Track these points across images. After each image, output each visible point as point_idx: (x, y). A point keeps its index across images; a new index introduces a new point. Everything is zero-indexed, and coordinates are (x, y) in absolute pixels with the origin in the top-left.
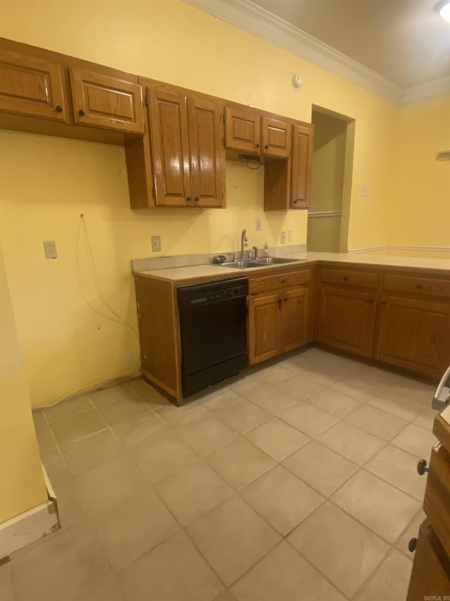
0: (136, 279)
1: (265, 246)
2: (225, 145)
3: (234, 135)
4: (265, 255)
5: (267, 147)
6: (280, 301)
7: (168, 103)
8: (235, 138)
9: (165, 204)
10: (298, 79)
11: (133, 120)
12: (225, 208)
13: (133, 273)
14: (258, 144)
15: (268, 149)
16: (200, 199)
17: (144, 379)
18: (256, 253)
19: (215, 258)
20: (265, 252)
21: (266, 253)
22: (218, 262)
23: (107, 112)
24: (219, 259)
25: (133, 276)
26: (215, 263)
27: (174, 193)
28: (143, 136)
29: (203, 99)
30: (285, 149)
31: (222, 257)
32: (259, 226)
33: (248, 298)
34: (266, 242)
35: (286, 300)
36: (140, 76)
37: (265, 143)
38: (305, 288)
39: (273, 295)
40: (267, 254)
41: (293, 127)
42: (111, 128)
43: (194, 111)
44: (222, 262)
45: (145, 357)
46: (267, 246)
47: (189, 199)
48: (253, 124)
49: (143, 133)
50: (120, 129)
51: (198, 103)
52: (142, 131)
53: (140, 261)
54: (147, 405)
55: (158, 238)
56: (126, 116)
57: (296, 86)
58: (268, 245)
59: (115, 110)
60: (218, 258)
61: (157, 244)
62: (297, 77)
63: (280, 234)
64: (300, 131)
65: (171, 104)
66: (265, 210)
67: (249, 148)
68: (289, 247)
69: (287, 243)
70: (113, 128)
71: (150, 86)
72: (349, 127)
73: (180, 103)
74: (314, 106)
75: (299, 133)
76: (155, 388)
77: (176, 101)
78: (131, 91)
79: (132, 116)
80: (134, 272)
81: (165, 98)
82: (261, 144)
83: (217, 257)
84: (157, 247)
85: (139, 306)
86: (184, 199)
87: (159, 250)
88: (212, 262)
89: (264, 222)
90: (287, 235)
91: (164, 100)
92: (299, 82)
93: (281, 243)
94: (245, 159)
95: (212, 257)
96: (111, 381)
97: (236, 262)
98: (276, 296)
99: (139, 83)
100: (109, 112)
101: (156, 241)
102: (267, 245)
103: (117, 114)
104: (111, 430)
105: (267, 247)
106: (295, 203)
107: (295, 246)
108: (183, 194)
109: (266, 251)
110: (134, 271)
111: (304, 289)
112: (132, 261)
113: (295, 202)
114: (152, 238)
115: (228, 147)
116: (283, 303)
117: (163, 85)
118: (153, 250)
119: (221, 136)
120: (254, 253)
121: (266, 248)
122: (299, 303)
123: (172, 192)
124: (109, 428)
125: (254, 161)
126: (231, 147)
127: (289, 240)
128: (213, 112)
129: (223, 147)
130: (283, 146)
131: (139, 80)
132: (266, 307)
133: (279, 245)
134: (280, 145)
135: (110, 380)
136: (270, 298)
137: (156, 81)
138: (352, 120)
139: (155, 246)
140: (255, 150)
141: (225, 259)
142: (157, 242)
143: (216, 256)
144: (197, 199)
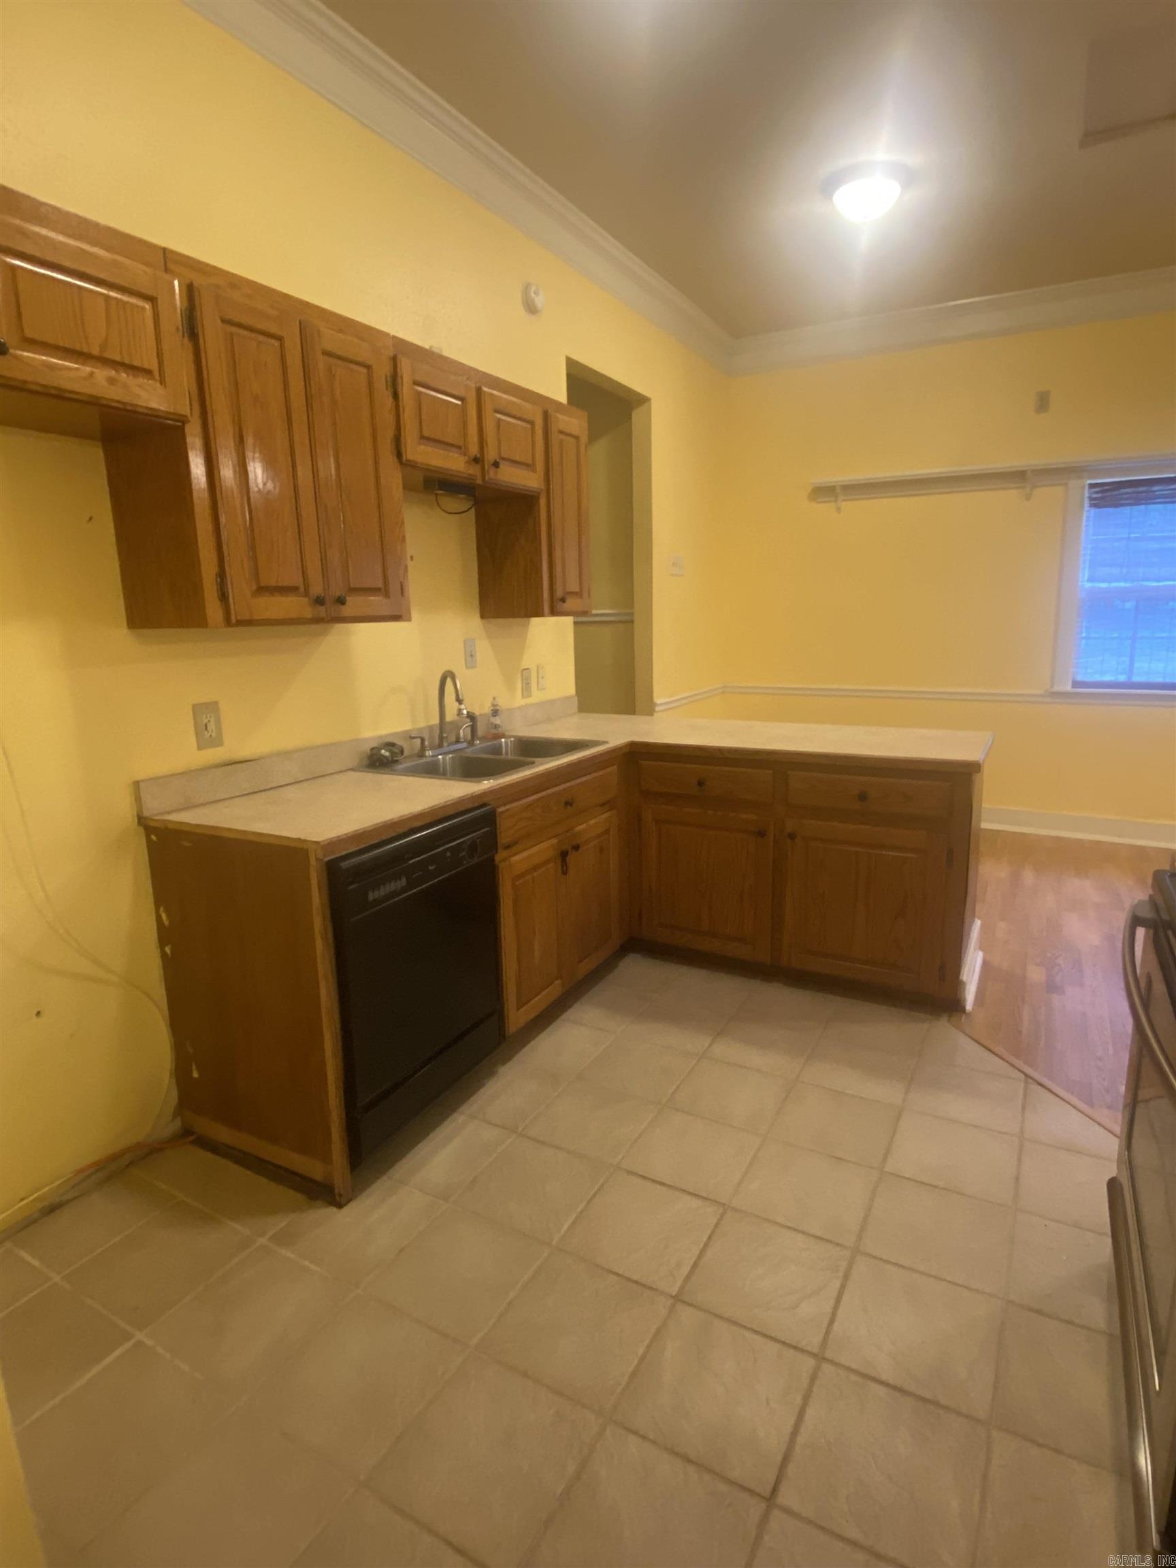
0: (154, 838)
1: (492, 708)
2: (399, 455)
3: (421, 432)
4: (495, 731)
5: (496, 465)
6: (564, 855)
7: (253, 335)
8: (424, 439)
9: (256, 617)
10: (535, 293)
11: (156, 374)
12: (409, 620)
13: (142, 820)
14: (476, 455)
15: (498, 470)
16: (348, 599)
17: (192, 1142)
18: (473, 729)
19: (374, 752)
20: (492, 723)
21: (496, 726)
22: (385, 760)
23: (78, 348)
24: (387, 754)
25: (141, 830)
26: (378, 764)
27: (280, 584)
28: (184, 423)
29: (340, 331)
30: (534, 471)
31: (393, 745)
32: (471, 656)
33: (498, 858)
34: (494, 698)
35: (576, 848)
36: (172, 252)
37: (491, 455)
38: (610, 810)
39: (549, 841)
40: (500, 729)
41: (546, 416)
42: (91, 396)
43: (321, 362)
44: (395, 759)
45: (195, 1075)
46: (498, 708)
47: (319, 601)
48: (462, 403)
49: (186, 416)
50: (118, 402)
51: (331, 340)
52: (185, 410)
53: (159, 781)
54: (238, 1227)
55: (212, 707)
56: (136, 363)
57: (531, 309)
58: (500, 704)
59: (103, 347)
60: (383, 751)
61: (212, 726)
62: (533, 289)
63: (519, 675)
64: (562, 426)
65: (261, 338)
66: (482, 617)
67: (454, 464)
68: (541, 705)
69: (537, 696)
70: (98, 398)
71: (199, 281)
72: (636, 415)
73: (283, 337)
74: (571, 364)
75: (561, 432)
76: (237, 1161)
77: (274, 329)
78: (150, 293)
79: (154, 366)
80: (145, 818)
81: (245, 320)
82: (483, 457)
83: (380, 749)
84: (211, 736)
85: (166, 922)
86: (306, 600)
87: (217, 741)
88: (366, 762)
89: (483, 648)
90: (534, 674)
91: (240, 326)
92: (539, 301)
93: (523, 697)
94: (441, 490)
95: (367, 748)
96: (86, 1173)
97: (429, 756)
98: (554, 841)
99: (167, 270)
100: (85, 350)
101: (206, 717)
102: (497, 705)
103: (108, 355)
104: (150, 1342)
105: (498, 710)
106: (561, 603)
107: (552, 702)
108: (302, 589)
109: (497, 721)
110: (146, 813)
111: (609, 812)
112: (137, 785)
113: (563, 600)
114: (198, 710)
115: (407, 460)
116: (571, 859)
117: (236, 282)
118: (198, 745)
119: (390, 434)
120: (469, 729)
121: (495, 713)
122: (601, 850)
123: (273, 583)
124: (140, 1336)
125: (462, 496)
126: (416, 463)
127: (540, 686)
128: (368, 367)
129: (395, 459)
130: (530, 462)
131: (168, 260)
132: (535, 874)
133: (519, 701)
134: (523, 460)
135: (80, 1171)
136: (542, 850)
137: (215, 268)
138: (643, 400)
139: (206, 733)
140: (471, 471)
141: (402, 752)
142: (209, 721)
143: (374, 745)
144: (341, 601)
